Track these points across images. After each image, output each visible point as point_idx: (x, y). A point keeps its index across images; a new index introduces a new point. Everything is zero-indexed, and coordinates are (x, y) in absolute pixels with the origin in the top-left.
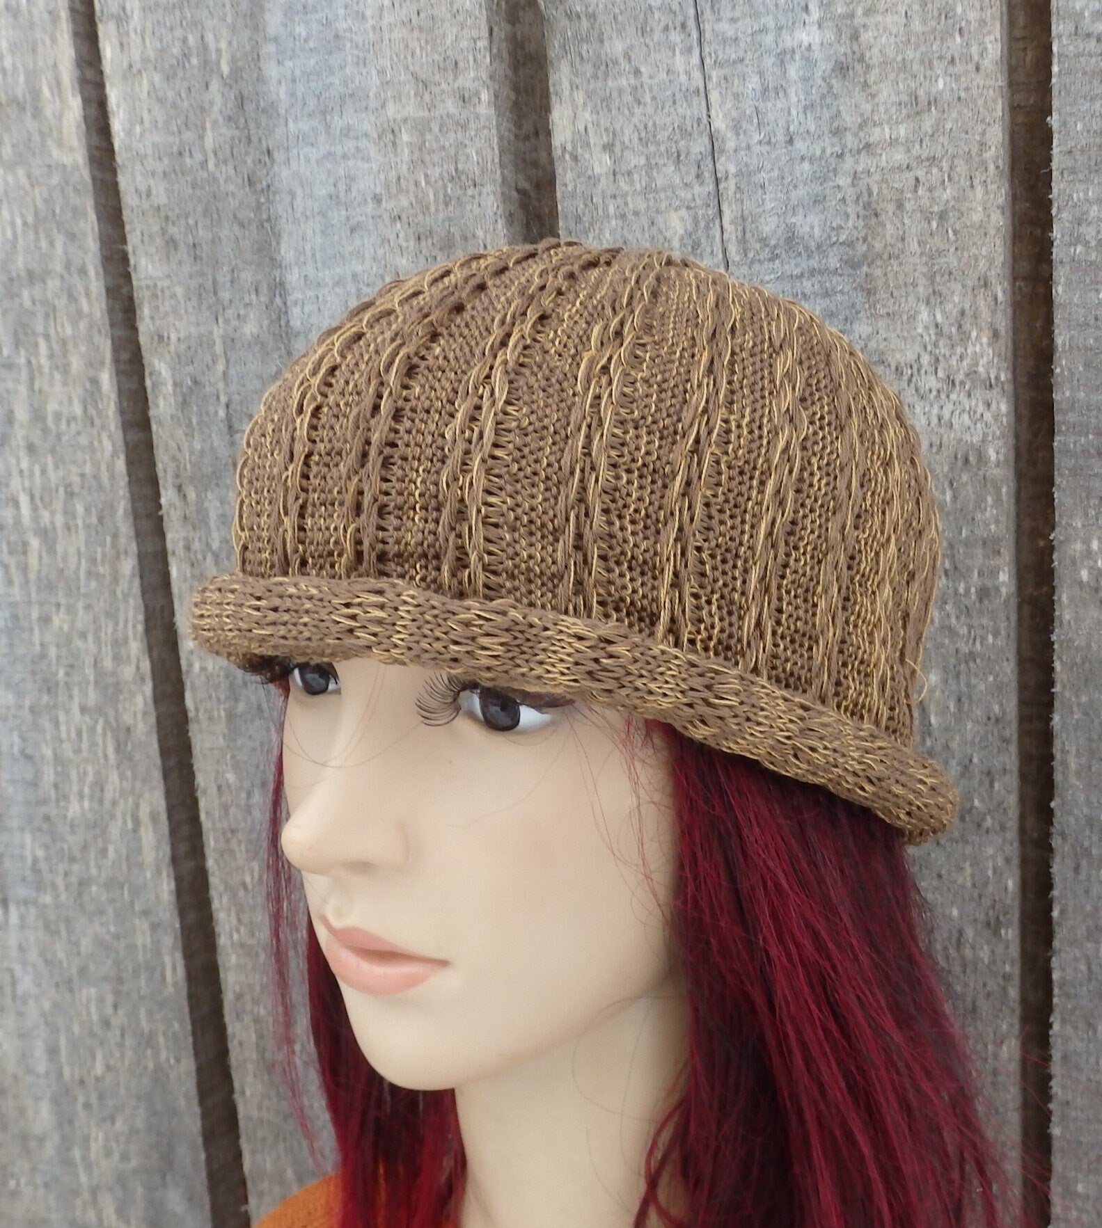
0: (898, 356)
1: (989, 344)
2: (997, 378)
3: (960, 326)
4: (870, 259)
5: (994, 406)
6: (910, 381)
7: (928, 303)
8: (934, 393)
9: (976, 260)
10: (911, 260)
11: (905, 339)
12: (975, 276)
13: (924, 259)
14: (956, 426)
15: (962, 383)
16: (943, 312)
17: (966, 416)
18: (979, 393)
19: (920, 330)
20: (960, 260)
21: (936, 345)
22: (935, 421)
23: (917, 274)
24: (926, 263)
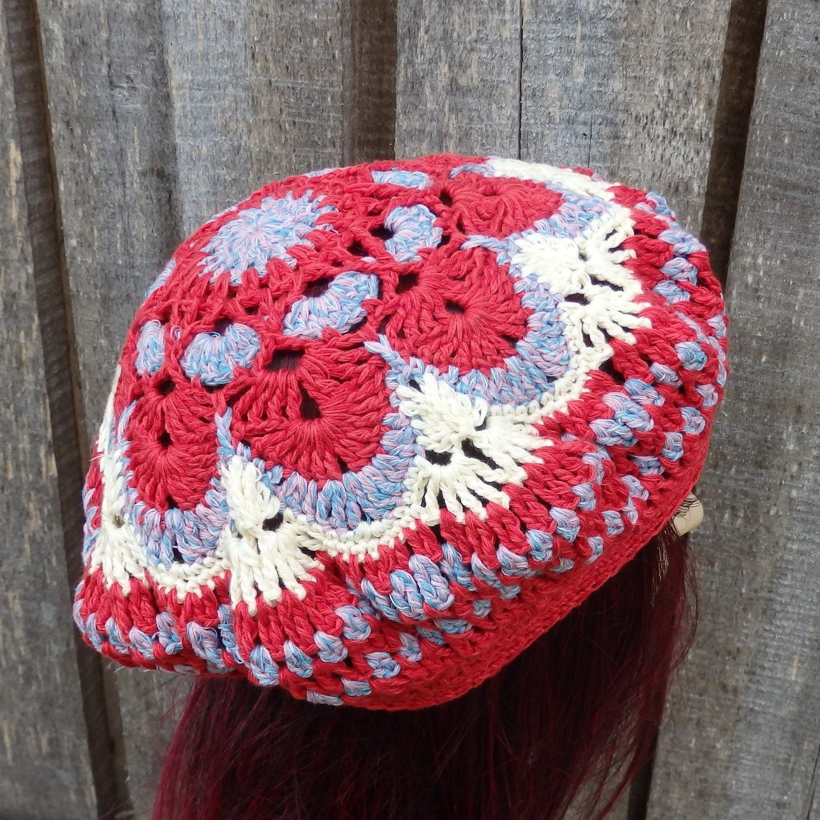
0: (638, 108)
1: (705, 110)
2: (707, 135)
3: (686, 94)
4: (628, 34)
5: (701, 154)
6: (644, 128)
7: (665, 74)
8: (661, 139)
9: (704, 48)
10: (658, 40)
11: (645, 96)
12: (702, 58)
13: (667, 41)
14: (673, 164)
15: (681, 134)
16: (675, 81)
17: (681, 158)
18: (692, 144)
19: (657, 93)
20: (692, 45)
21: (666, 105)
22: (658, 158)
23: (660, 51)
24: (668, 44)
